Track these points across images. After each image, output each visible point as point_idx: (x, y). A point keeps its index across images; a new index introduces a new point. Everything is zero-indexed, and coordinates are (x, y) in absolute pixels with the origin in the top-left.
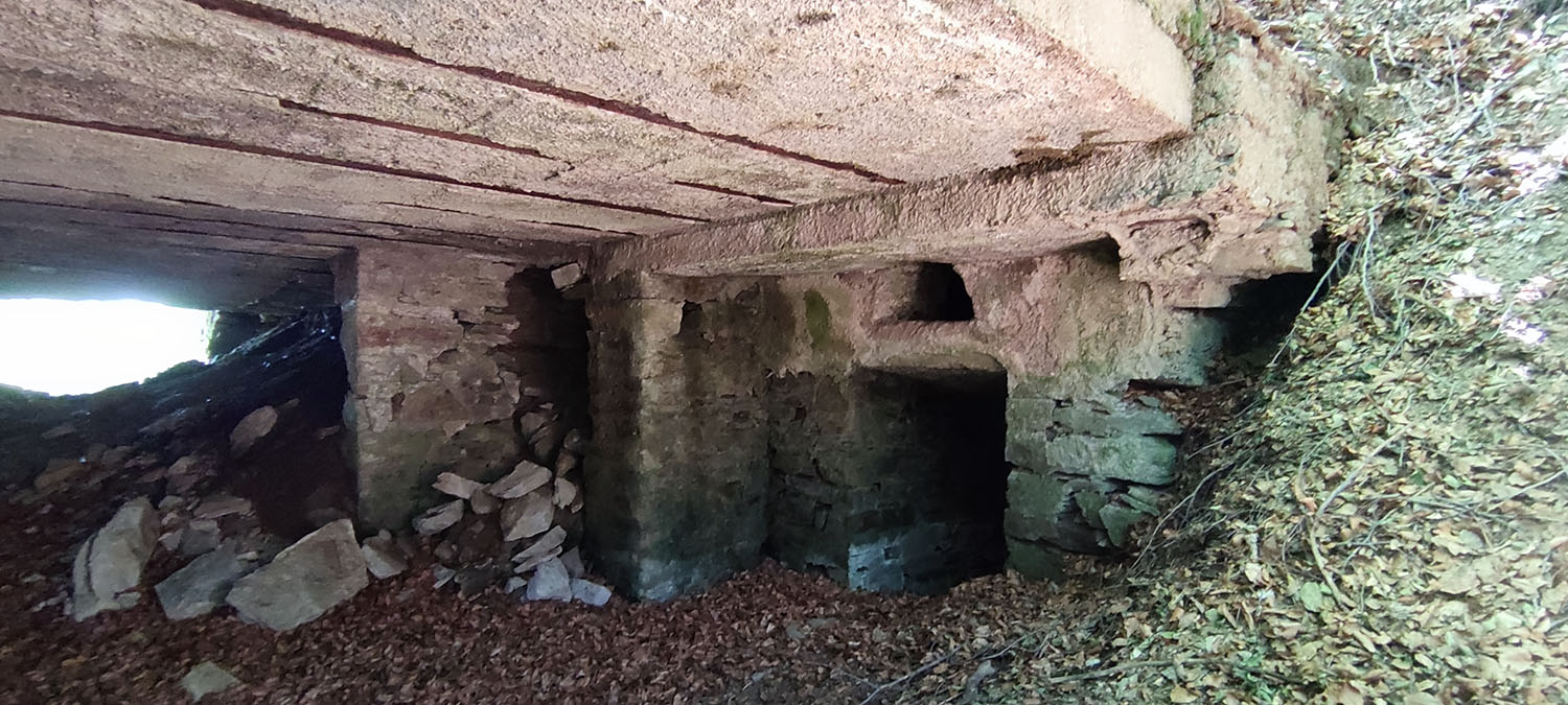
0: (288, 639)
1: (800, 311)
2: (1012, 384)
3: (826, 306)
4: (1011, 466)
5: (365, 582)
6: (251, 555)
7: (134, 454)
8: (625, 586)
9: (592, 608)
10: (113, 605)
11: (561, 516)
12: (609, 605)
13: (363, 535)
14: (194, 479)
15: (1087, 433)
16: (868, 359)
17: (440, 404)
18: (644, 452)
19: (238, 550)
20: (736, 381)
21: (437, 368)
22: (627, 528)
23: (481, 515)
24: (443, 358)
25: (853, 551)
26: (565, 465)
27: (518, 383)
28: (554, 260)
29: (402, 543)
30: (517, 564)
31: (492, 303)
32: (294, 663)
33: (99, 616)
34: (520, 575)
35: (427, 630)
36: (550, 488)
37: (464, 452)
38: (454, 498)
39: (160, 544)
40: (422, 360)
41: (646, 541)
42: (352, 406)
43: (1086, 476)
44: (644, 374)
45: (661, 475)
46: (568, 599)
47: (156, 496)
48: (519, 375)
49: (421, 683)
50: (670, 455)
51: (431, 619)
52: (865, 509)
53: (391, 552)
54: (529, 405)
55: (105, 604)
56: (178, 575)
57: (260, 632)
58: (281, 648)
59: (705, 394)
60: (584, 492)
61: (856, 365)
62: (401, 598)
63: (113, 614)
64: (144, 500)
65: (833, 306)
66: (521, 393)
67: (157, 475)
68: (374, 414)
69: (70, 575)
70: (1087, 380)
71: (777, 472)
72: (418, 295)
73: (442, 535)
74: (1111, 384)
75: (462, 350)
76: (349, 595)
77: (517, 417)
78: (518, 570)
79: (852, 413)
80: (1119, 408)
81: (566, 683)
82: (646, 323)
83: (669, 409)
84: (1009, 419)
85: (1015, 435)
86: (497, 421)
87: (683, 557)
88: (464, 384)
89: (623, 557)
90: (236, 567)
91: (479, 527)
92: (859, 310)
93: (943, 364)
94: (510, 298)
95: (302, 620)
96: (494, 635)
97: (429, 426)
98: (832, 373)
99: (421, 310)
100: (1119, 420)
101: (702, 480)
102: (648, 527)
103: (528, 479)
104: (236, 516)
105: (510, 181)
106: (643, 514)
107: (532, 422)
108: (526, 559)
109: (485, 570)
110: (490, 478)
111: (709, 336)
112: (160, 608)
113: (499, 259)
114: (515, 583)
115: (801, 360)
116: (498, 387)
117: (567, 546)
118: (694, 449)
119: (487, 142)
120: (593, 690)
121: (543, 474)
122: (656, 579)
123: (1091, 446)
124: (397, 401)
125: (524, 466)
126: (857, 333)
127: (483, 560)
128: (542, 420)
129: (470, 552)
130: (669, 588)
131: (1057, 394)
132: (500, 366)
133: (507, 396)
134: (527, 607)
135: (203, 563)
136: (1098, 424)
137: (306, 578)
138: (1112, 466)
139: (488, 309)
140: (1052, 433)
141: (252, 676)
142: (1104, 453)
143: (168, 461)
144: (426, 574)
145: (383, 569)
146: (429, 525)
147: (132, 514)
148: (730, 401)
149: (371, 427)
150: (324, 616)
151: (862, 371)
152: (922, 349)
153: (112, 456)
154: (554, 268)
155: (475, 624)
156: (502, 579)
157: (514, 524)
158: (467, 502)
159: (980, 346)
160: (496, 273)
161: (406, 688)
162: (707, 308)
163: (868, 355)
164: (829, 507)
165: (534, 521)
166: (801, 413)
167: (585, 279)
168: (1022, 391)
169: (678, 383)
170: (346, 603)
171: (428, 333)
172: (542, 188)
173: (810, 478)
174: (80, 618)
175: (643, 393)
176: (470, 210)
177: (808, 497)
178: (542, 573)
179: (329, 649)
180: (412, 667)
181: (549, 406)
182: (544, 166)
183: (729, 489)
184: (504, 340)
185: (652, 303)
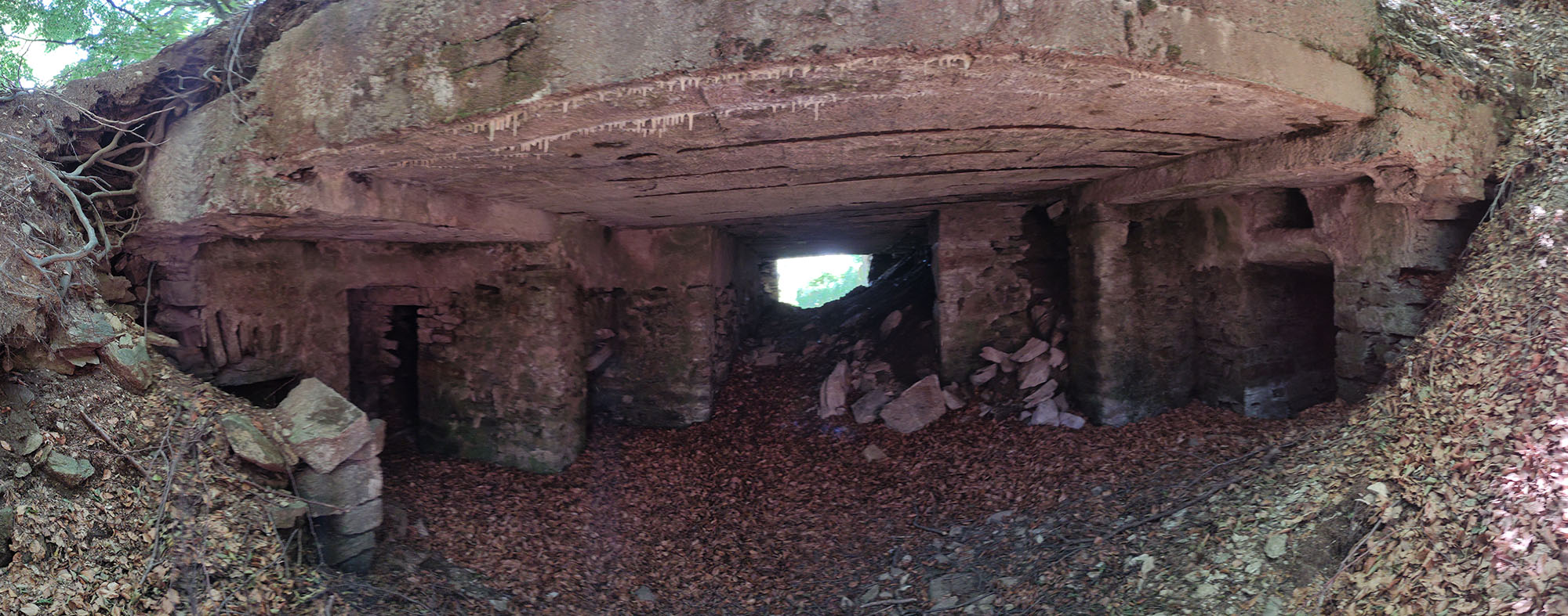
0: (908, 438)
1: (1210, 223)
2: (1337, 272)
3: (1225, 218)
4: (1338, 329)
5: (943, 411)
6: (890, 393)
7: (838, 339)
8: (1093, 417)
9: (1072, 430)
10: (835, 413)
11: (1054, 373)
12: (1083, 428)
13: (944, 384)
14: (864, 352)
15: (1378, 305)
16: (1252, 256)
17: (985, 303)
18: (1104, 327)
19: (885, 390)
20: (1168, 275)
21: (981, 280)
22: (1094, 379)
23: (1006, 374)
24: (985, 274)
25: (1248, 392)
26: (1056, 339)
27: (1029, 286)
28: (1049, 201)
29: (964, 391)
30: (1026, 403)
31: (1013, 233)
32: (910, 450)
33: (830, 418)
34: (1028, 410)
35: (975, 439)
36: (1047, 355)
37: (997, 334)
38: (991, 363)
39: (852, 386)
40: (974, 275)
41: (1106, 387)
42: (939, 307)
43: (1378, 333)
44: (1102, 274)
45: (1116, 343)
46: (1057, 425)
47: (850, 358)
48: (1030, 281)
49: (970, 465)
50: (1121, 329)
51: (977, 433)
52: (1256, 362)
53: (958, 394)
54: (1037, 300)
55: (832, 412)
56: (859, 401)
57: (895, 433)
58: (905, 442)
59: (1145, 285)
60: (1068, 358)
61: (1245, 260)
62: (963, 421)
63: (835, 417)
64: (845, 361)
65: (1230, 220)
66: (1032, 292)
67: (848, 350)
68: (949, 312)
69: (819, 397)
70: (1377, 268)
71: (1199, 339)
72: (971, 234)
73: (985, 385)
74: (1389, 271)
75: (996, 267)
76: (936, 417)
77: (1030, 308)
78: (1027, 407)
79: (1244, 296)
80: (1395, 288)
81: (1049, 469)
82: (1103, 239)
83: (1121, 297)
84: (1335, 296)
85: (1339, 308)
86: (1016, 313)
87: (1132, 398)
88: (997, 289)
89: (1092, 398)
90: (884, 399)
91: (1005, 381)
92: (1246, 220)
93: (1296, 259)
94: (1024, 228)
95: (913, 429)
96: (1010, 443)
97: (978, 317)
98: (1231, 266)
99: (973, 243)
100: (1393, 296)
101: (1145, 346)
102: (1107, 378)
103: (1035, 348)
104: (883, 372)
105: (1009, 165)
106: (1103, 370)
107: (1039, 312)
108: (1031, 400)
109: (1008, 407)
110: (1013, 349)
111: (1148, 244)
112: (853, 416)
113: (1016, 204)
114: (1025, 415)
115: (1211, 259)
116: (1017, 290)
117: (1057, 393)
118: (1138, 324)
119: (991, 152)
120: (1064, 474)
121: (1043, 346)
122: (1114, 411)
123: (1381, 313)
124: (960, 303)
125: (1032, 341)
126: (1246, 237)
127: (1007, 401)
128: (1044, 309)
129: (1000, 396)
130: (1123, 418)
131: (1362, 278)
132: (1019, 275)
133: (1023, 295)
134: (1031, 429)
135: (869, 396)
136: (1383, 300)
137: (915, 406)
138: (1391, 326)
139: (1011, 238)
140: (1360, 305)
141: (891, 454)
142: (1387, 317)
143: (853, 343)
144: (975, 408)
145: (954, 404)
146: (978, 379)
147: (841, 369)
148: (1164, 290)
149: (947, 320)
150: (925, 428)
151: (1250, 265)
152: (1284, 248)
153: (830, 340)
154: (1048, 205)
155: (1001, 437)
156: (1018, 413)
157: (1025, 378)
158: (999, 365)
159: (1318, 246)
160: (1015, 213)
161: (963, 467)
162: (1146, 224)
163: (1252, 254)
164: (1231, 362)
165: (1036, 376)
166: (1213, 296)
167: (1066, 212)
168: (1343, 277)
169: (1126, 279)
170: (935, 422)
171: (976, 258)
172: (1026, 165)
173: (1219, 342)
174: (823, 417)
175: (1102, 287)
176: (992, 182)
177: (1218, 355)
178: (1041, 409)
179: (926, 444)
180: (966, 457)
181: (1048, 300)
182: (1024, 156)
183: (1164, 352)
184: (1020, 257)
185: (1106, 225)
